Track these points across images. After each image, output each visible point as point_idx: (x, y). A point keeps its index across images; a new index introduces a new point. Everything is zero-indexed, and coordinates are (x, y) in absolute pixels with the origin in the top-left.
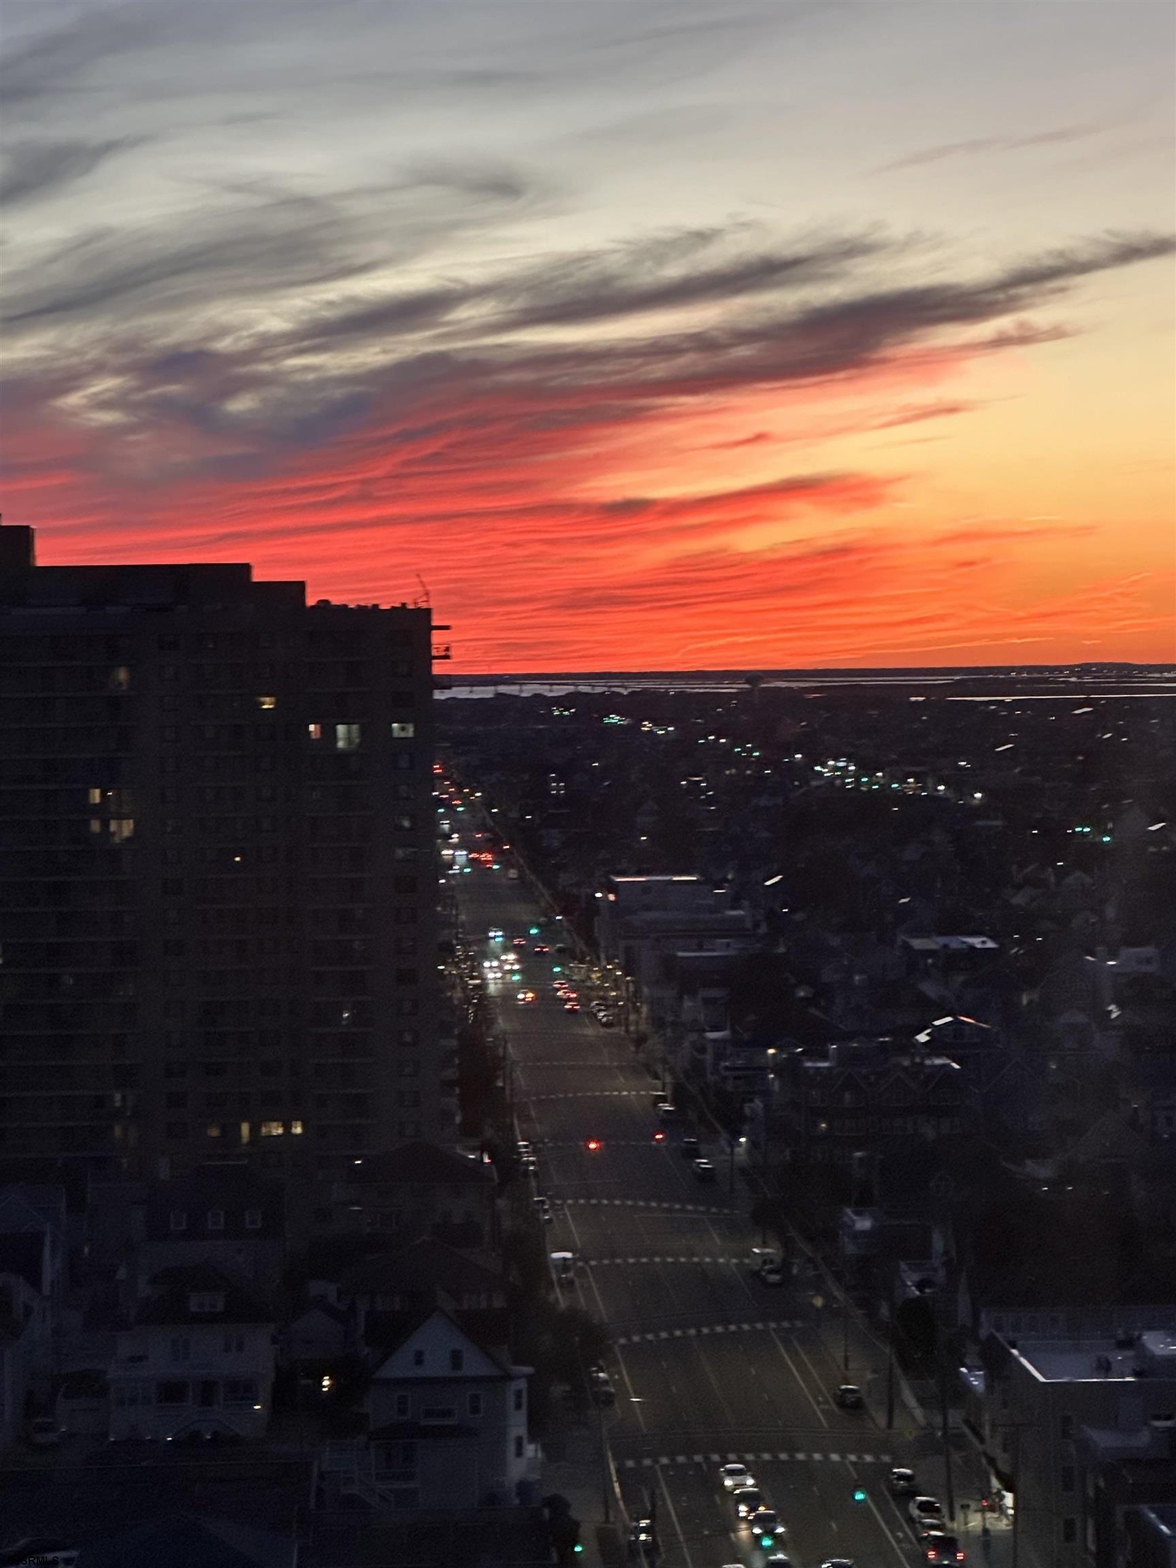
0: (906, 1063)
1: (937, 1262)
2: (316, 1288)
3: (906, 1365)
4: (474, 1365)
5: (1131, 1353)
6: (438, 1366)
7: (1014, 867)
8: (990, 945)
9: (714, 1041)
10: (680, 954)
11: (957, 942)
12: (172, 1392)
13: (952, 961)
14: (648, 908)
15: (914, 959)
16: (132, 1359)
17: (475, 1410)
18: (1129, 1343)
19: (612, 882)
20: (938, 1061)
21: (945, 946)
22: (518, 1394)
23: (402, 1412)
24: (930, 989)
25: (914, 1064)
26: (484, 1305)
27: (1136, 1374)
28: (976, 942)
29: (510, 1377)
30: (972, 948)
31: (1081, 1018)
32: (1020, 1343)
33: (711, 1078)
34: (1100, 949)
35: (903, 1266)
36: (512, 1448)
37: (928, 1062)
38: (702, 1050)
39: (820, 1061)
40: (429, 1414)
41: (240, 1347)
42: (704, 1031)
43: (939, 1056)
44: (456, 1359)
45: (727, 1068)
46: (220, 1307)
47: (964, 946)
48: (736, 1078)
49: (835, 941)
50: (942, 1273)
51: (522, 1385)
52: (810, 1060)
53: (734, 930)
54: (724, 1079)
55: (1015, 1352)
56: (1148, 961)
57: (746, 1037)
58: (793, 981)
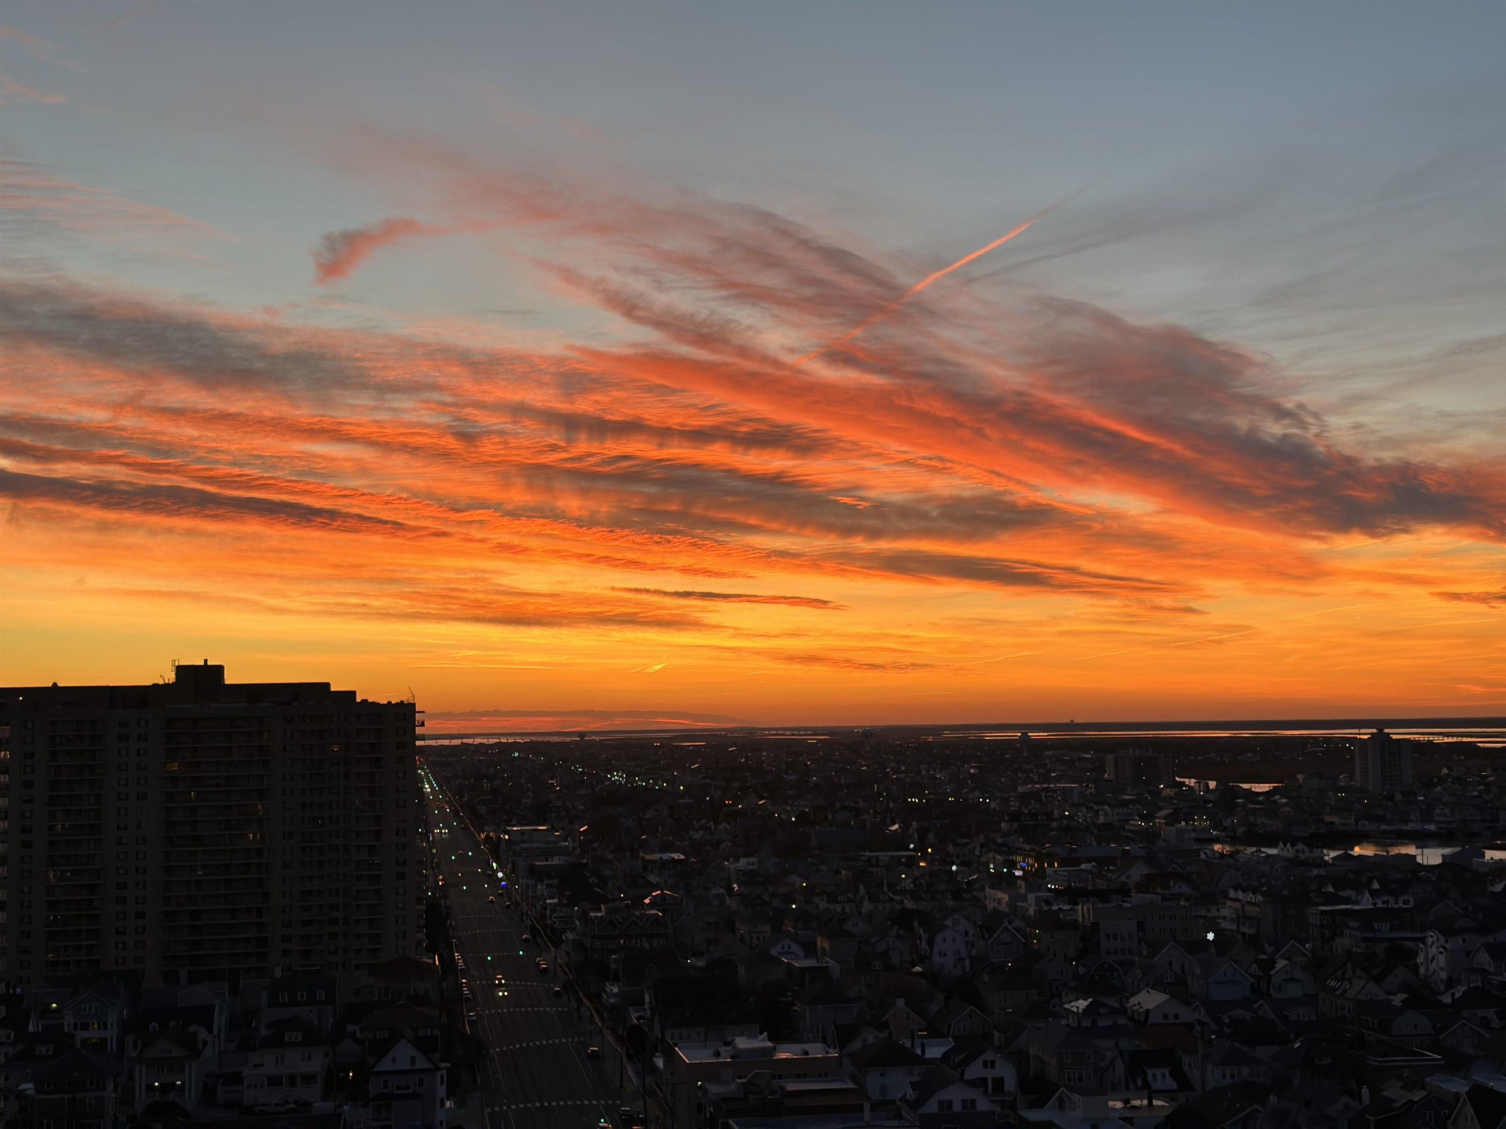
0: (637, 913)
1: (647, 1006)
2: (350, 1028)
3: (629, 1057)
4: (422, 1063)
5: (730, 1048)
6: (404, 1064)
7: (695, 822)
8: (682, 857)
9: (550, 904)
10: (537, 863)
11: (666, 856)
12: (274, 1081)
13: (663, 865)
14: (523, 842)
15: (646, 863)
16: (256, 1066)
17: (421, 1085)
18: (727, 1044)
19: (507, 830)
20: (652, 912)
21: (661, 858)
22: (442, 1076)
23: (385, 1087)
24: (653, 878)
25: (642, 914)
26: (429, 1034)
27: (732, 1057)
28: (675, 856)
29: (438, 1069)
30: (673, 859)
31: (722, 891)
32: (679, 1045)
33: (549, 922)
34: (731, 859)
35: (631, 1009)
36: (438, 1102)
37: (647, 912)
38: (545, 909)
39: (598, 912)
40: (399, 1088)
41: (309, 1059)
42: (546, 899)
43: (653, 909)
44: (413, 1060)
45: (555, 917)
46: (300, 1039)
47: (670, 859)
48: (560, 922)
49: (610, 856)
50: (649, 1012)
51: (444, 1072)
52: (593, 912)
53: (564, 852)
54: (555, 923)
55: (676, 1049)
56: (753, 864)
57: (565, 902)
58: (588, 875)
